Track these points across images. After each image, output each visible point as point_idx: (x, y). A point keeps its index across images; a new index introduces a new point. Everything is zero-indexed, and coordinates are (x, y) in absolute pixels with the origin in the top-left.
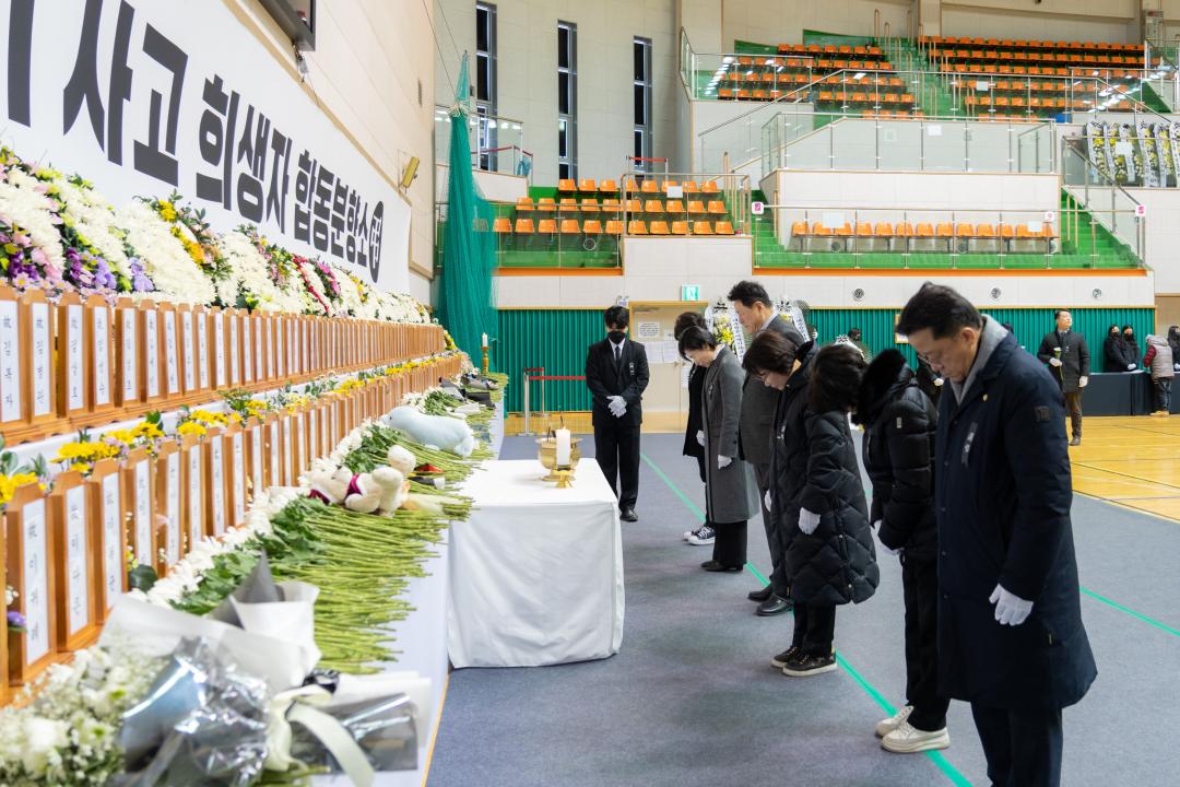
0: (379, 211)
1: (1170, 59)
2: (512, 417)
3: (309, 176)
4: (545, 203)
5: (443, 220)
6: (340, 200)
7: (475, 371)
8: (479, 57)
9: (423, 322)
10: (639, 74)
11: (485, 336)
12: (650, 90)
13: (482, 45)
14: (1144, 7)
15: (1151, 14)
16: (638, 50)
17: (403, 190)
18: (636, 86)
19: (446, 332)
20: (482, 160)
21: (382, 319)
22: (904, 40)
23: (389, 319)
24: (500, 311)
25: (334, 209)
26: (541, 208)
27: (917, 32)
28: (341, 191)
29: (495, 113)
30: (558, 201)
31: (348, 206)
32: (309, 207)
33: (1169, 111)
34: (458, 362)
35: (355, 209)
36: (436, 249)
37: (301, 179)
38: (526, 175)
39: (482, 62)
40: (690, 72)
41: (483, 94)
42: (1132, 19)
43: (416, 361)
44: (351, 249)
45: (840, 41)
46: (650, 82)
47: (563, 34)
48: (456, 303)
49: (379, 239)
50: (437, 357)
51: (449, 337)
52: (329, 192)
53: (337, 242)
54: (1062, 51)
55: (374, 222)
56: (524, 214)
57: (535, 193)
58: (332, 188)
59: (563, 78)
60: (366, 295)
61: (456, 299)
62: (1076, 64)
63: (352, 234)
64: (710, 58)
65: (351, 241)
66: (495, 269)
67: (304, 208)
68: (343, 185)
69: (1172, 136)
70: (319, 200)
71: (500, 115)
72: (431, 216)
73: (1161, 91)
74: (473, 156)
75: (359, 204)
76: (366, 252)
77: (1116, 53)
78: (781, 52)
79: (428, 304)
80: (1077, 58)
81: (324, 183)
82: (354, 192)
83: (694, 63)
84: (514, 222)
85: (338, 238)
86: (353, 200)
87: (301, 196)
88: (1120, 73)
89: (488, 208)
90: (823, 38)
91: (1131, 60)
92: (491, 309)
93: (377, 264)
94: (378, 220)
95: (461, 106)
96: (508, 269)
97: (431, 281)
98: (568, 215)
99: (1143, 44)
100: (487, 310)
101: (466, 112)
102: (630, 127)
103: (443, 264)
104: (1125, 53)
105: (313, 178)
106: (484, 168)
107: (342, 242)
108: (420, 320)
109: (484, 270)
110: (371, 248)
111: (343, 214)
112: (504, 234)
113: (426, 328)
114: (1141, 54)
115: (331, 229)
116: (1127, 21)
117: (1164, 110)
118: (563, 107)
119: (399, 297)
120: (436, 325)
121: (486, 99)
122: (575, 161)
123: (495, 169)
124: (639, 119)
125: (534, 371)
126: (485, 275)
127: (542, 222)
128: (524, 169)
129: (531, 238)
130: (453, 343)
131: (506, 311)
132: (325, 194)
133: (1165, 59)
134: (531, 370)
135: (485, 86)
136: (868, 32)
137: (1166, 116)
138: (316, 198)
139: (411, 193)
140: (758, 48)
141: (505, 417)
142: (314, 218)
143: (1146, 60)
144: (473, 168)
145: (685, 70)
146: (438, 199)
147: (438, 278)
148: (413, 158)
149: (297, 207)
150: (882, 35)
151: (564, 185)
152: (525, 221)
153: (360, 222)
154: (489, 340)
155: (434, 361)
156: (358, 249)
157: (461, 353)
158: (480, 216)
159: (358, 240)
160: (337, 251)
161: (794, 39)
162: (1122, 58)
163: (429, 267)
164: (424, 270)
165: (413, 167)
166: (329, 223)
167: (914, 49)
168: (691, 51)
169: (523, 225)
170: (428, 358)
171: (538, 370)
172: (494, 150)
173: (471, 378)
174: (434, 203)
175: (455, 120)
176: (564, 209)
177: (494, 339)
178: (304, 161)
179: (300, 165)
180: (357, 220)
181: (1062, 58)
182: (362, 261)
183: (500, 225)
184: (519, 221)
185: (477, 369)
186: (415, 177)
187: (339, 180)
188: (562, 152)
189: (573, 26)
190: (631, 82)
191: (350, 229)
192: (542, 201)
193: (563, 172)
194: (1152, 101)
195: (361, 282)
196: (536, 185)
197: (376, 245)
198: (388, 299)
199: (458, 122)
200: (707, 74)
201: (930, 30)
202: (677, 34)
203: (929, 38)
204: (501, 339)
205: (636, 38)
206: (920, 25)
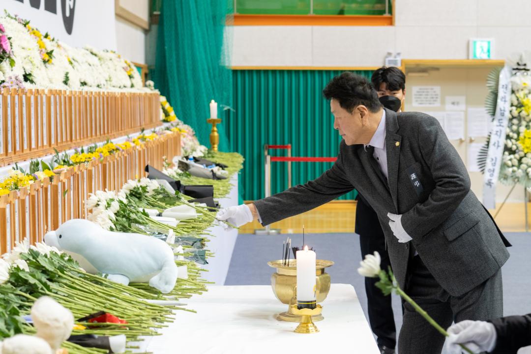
7: (200, 151)
9: (132, 86)
11: (214, 105)
19: (163, 99)
23: (84, 84)
24: (235, 72)
34: (176, 140)
43: (119, 141)
48: (178, 61)
50: (148, 133)
51: (167, 105)
60: (50, 54)
61: (178, 55)
66: (228, 17)
79: (141, 61)
92: (222, 69)
93: (72, 11)
96: (246, 17)
97: (146, 32)
100: (217, 70)
103: (162, 10)
108: (128, 83)
109: (214, 17)
113: (133, 97)
119: (101, 53)
120: (151, 90)
125: (278, 150)
126: (216, 24)
130: (172, 114)
131: (243, 72)
134: (275, 147)
147: (155, 28)
154: (220, 109)
155: (143, 139)
157: (182, 126)
163: (143, 14)
164: (137, 18)
170: (135, 136)
171: (283, 147)
173: (192, 162)
177: (226, 108)
195: (46, 36)
198: (81, 56)
204: (236, 107)
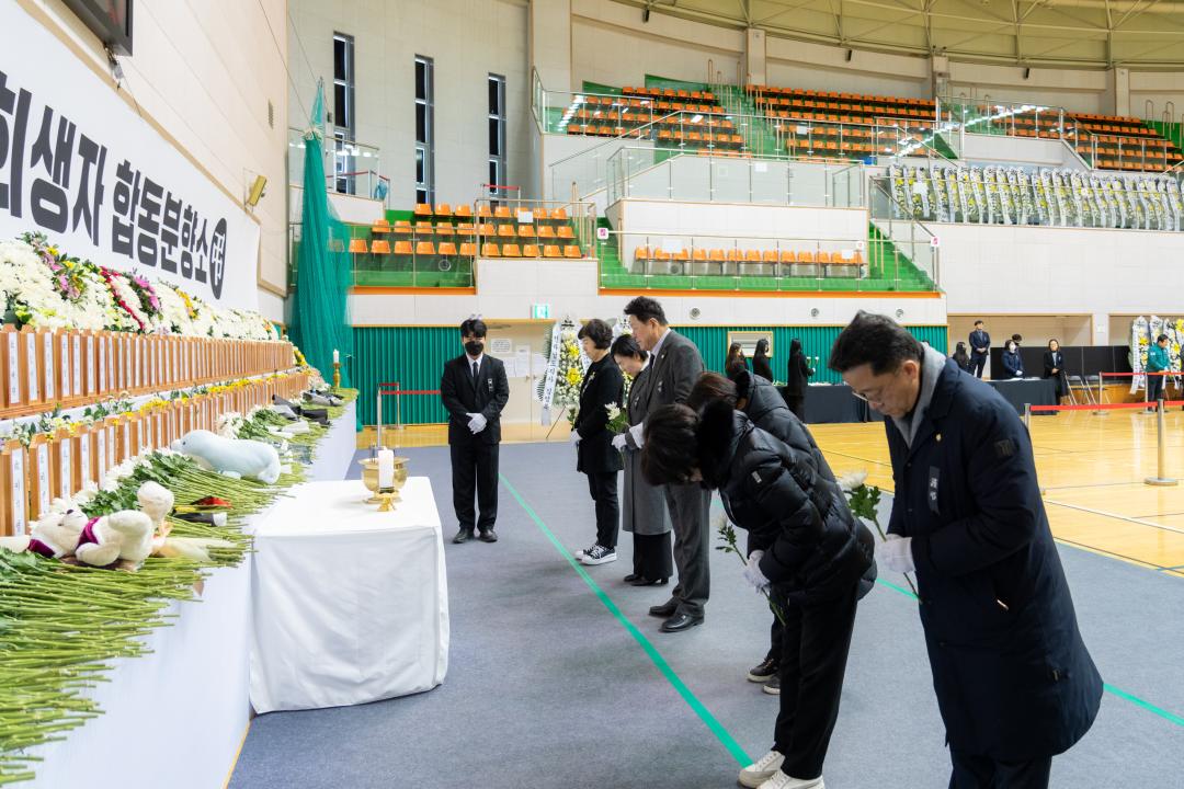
0: (222, 227)
1: (957, 113)
2: (366, 431)
3: (131, 188)
4: (401, 226)
5: (297, 240)
6: (172, 214)
7: (325, 387)
8: (336, 86)
9: (270, 338)
10: (493, 108)
11: (336, 353)
12: (504, 124)
13: (339, 73)
14: (935, 69)
15: (940, 75)
16: (493, 86)
17: (249, 207)
18: (491, 120)
19: (296, 349)
20: (338, 184)
21: (218, 335)
22: (734, 88)
23: (227, 335)
24: (355, 329)
25: (165, 223)
26: (397, 230)
27: (745, 82)
28: (173, 206)
29: (353, 139)
30: (413, 223)
31: (182, 221)
32: (132, 218)
33: (956, 158)
34: (304, 379)
35: (191, 224)
36: (289, 267)
37: (120, 189)
38: (382, 198)
39: (339, 91)
40: (541, 108)
41: (340, 121)
42: (924, 79)
43: (255, 379)
44: (187, 265)
45: (678, 86)
46: (504, 115)
47: (420, 68)
48: (310, 321)
49: (222, 256)
50: (280, 374)
51: (299, 354)
52: (158, 206)
53: (168, 257)
54: (868, 103)
55: (215, 239)
56: (379, 236)
57: (392, 216)
58: (162, 202)
59: (420, 110)
60: (196, 311)
61: (310, 317)
62: (880, 115)
63: (188, 250)
64: (560, 95)
65: (186, 257)
66: (350, 288)
67: (125, 220)
68: (175, 198)
69: (959, 179)
70: (144, 213)
71: (357, 141)
72: (284, 235)
73: (949, 141)
74: (327, 180)
75: (196, 220)
76: (206, 268)
77: (912, 107)
78: (626, 94)
79: (280, 320)
80: (881, 110)
81: (150, 196)
82: (190, 207)
83: (544, 100)
84: (369, 244)
85: (170, 253)
86: (188, 214)
87: (121, 208)
88: (915, 124)
89: (344, 230)
90: (663, 83)
91: (925, 113)
92: (345, 327)
93: (220, 281)
94: (220, 237)
95: (315, 130)
96: (363, 288)
97: (285, 299)
98: (424, 237)
99: (934, 99)
100: (341, 326)
101: (320, 134)
102: (485, 158)
103: (297, 283)
104: (919, 107)
105: (136, 191)
106: (341, 190)
107: (175, 256)
108: (267, 337)
109: (339, 288)
110: (212, 266)
111: (177, 229)
112: (358, 254)
113: (268, 346)
114: (933, 108)
115: (160, 244)
116: (921, 80)
117: (952, 157)
118: (421, 136)
119: (244, 314)
120: (285, 341)
121: (344, 125)
122: (432, 187)
123: (353, 193)
124: (493, 150)
125: (389, 386)
126: (340, 293)
127: (398, 243)
128: (381, 193)
129: (387, 259)
130: (303, 360)
131: (362, 329)
132: (153, 208)
133: (953, 113)
134: (387, 385)
135: (342, 113)
136: (702, 79)
137: (953, 161)
138: (141, 211)
139: (258, 211)
140: (605, 89)
141: (358, 430)
142: (138, 231)
143: (937, 114)
144: (329, 190)
145: (536, 105)
146: (292, 220)
147: (291, 296)
148: (259, 177)
149: (116, 219)
150: (715, 82)
151: (420, 209)
152: (381, 242)
153: (198, 238)
154: (341, 356)
155: (275, 377)
156: (196, 264)
157: (311, 369)
158: (335, 237)
159: (195, 256)
160: (169, 266)
161: (636, 82)
162: (917, 111)
163: (282, 285)
164: (276, 288)
165: (260, 185)
166: (158, 238)
167: (743, 96)
168: (542, 89)
169: (378, 246)
170: (270, 375)
171: (393, 385)
172: (352, 174)
173: (315, 394)
174: (288, 224)
175: (308, 143)
176: (418, 231)
177: (347, 355)
178: (124, 171)
179: (119, 175)
180: (194, 236)
181: (869, 109)
182: (201, 276)
183: (355, 245)
184: (375, 242)
185: (328, 385)
186: (263, 195)
187: (169, 195)
188: (420, 179)
189: (430, 60)
190: (485, 116)
191: (185, 244)
192: (398, 223)
193: (421, 197)
194: (942, 148)
195: (195, 299)
196: (392, 209)
197: (217, 261)
198: (224, 314)
199: (312, 145)
200: (559, 111)
201: (757, 80)
202: (529, 73)
203: (756, 87)
204: (356, 355)
205: (491, 74)
206: (748, 75)
